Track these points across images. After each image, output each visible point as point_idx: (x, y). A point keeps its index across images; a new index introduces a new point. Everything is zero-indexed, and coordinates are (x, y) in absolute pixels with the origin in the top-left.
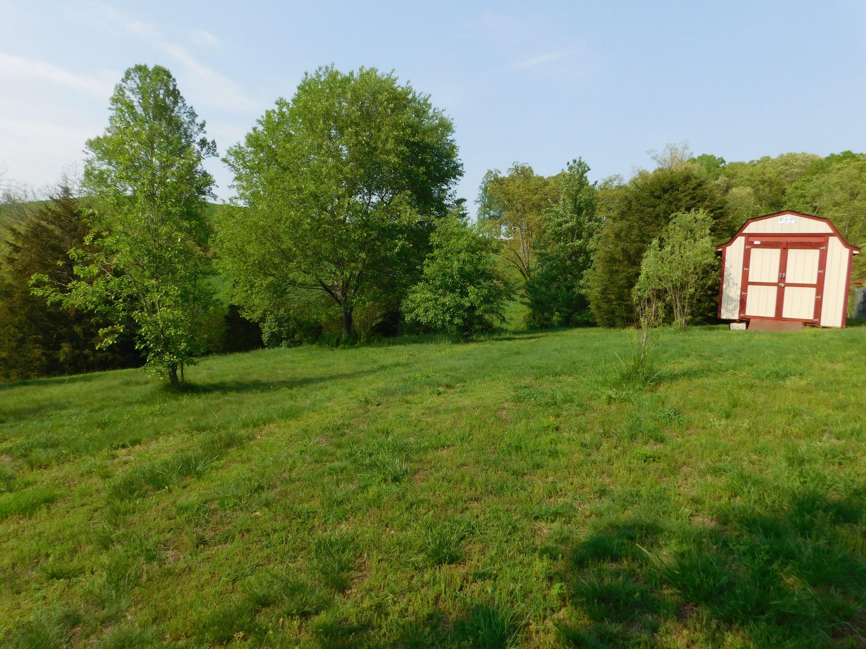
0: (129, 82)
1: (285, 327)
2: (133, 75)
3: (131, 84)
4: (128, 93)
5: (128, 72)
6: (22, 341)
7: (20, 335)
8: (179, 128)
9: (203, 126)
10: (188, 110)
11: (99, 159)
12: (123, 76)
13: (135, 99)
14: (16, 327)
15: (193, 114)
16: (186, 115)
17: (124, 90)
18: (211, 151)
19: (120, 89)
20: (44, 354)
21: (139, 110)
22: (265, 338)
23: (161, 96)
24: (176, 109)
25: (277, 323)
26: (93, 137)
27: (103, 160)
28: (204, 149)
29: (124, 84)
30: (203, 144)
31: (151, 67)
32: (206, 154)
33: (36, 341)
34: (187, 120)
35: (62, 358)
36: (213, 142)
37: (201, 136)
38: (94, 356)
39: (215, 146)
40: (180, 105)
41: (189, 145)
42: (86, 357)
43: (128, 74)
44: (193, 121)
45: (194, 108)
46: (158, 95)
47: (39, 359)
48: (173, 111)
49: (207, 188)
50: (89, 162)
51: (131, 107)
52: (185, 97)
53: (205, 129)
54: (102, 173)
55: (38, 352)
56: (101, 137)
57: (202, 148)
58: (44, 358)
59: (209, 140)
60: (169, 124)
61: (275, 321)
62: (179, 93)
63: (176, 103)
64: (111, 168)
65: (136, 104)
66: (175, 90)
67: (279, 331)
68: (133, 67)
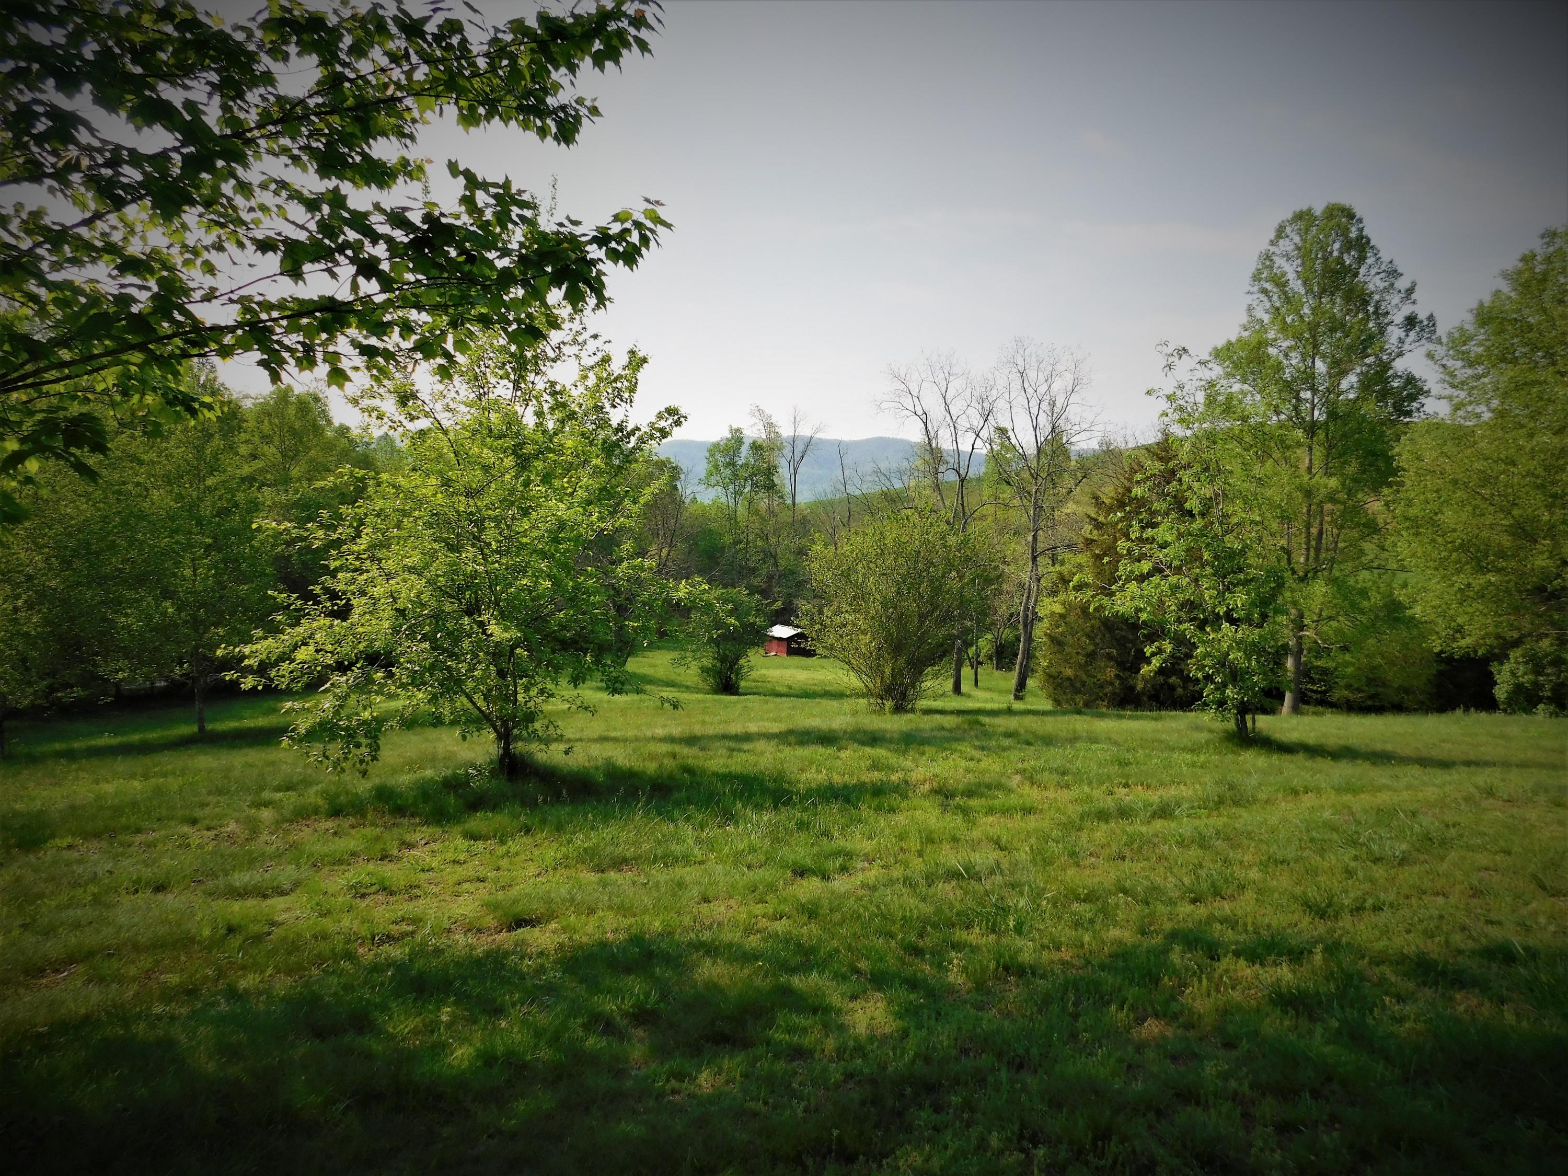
0: (1281, 242)
1: (1548, 675)
2: (1288, 230)
3: (1286, 245)
4: (1280, 262)
5: (1281, 226)
6: (1091, 656)
7: (1091, 648)
8: (1366, 303)
9: (1410, 291)
10: (1383, 267)
11: (1229, 375)
12: (1272, 235)
13: (1290, 269)
14: (1088, 636)
15: (1394, 273)
16: (1379, 277)
17: (1274, 258)
18: (1426, 335)
19: (1268, 257)
20: (1117, 676)
21: (1296, 285)
22: (1501, 692)
23: (1335, 254)
24: (1362, 271)
25: (1530, 666)
26: (1220, 343)
27: (1234, 376)
28: (1412, 334)
29: (1273, 249)
30: (1409, 324)
31: (1318, 210)
32: (1415, 341)
33: (1109, 657)
34: (1381, 285)
35: (1140, 686)
36: (1431, 318)
37: (1407, 310)
38: (1184, 688)
39: (1434, 325)
40: (1370, 261)
41: (1382, 331)
42: (1172, 688)
43: (1280, 233)
44: (1392, 285)
45: (1395, 263)
46: (1331, 253)
47: (1112, 684)
48: (1356, 275)
49: (1415, 405)
50: (1211, 384)
51: (1280, 283)
52: (1378, 246)
53: (1413, 296)
54: (1230, 397)
55: (1111, 672)
56: (1233, 340)
57: (1407, 331)
58: (1117, 683)
59: (1422, 316)
60: (1348, 299)
61: (1526, 663)
62: (1368, 241)
63: (1361, 259)
64: (1246, 387)
65: (1291, 276)
66: (1361, 237)
67: (1535, 683)
68: (1289, 216)
